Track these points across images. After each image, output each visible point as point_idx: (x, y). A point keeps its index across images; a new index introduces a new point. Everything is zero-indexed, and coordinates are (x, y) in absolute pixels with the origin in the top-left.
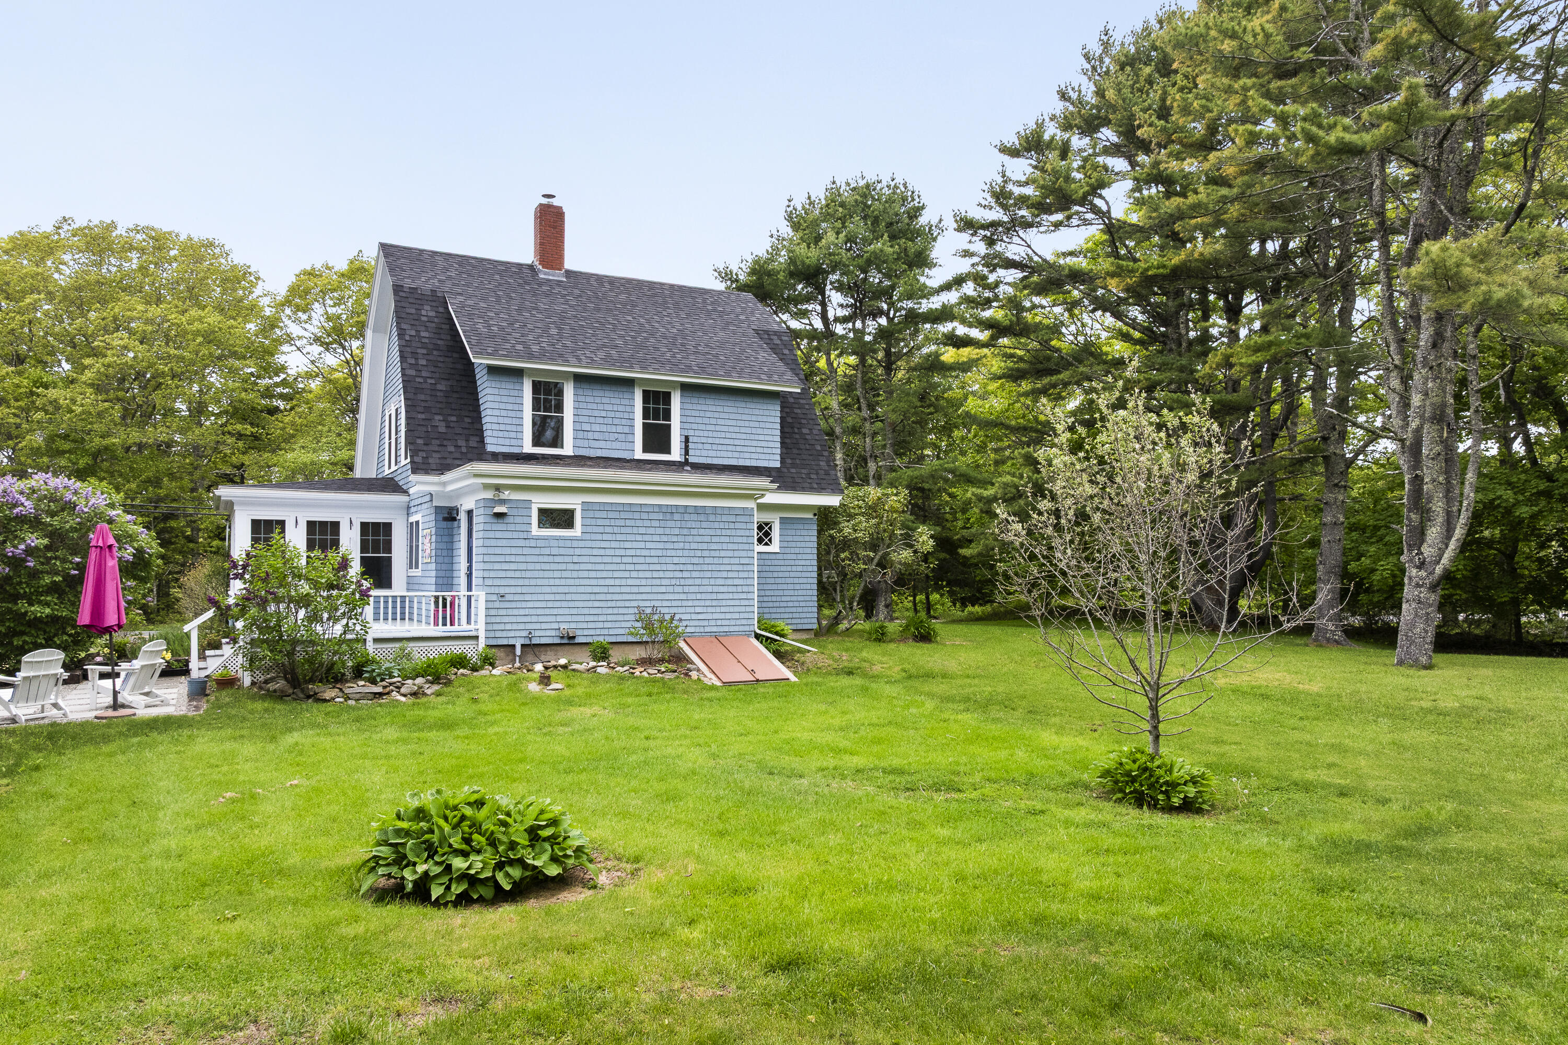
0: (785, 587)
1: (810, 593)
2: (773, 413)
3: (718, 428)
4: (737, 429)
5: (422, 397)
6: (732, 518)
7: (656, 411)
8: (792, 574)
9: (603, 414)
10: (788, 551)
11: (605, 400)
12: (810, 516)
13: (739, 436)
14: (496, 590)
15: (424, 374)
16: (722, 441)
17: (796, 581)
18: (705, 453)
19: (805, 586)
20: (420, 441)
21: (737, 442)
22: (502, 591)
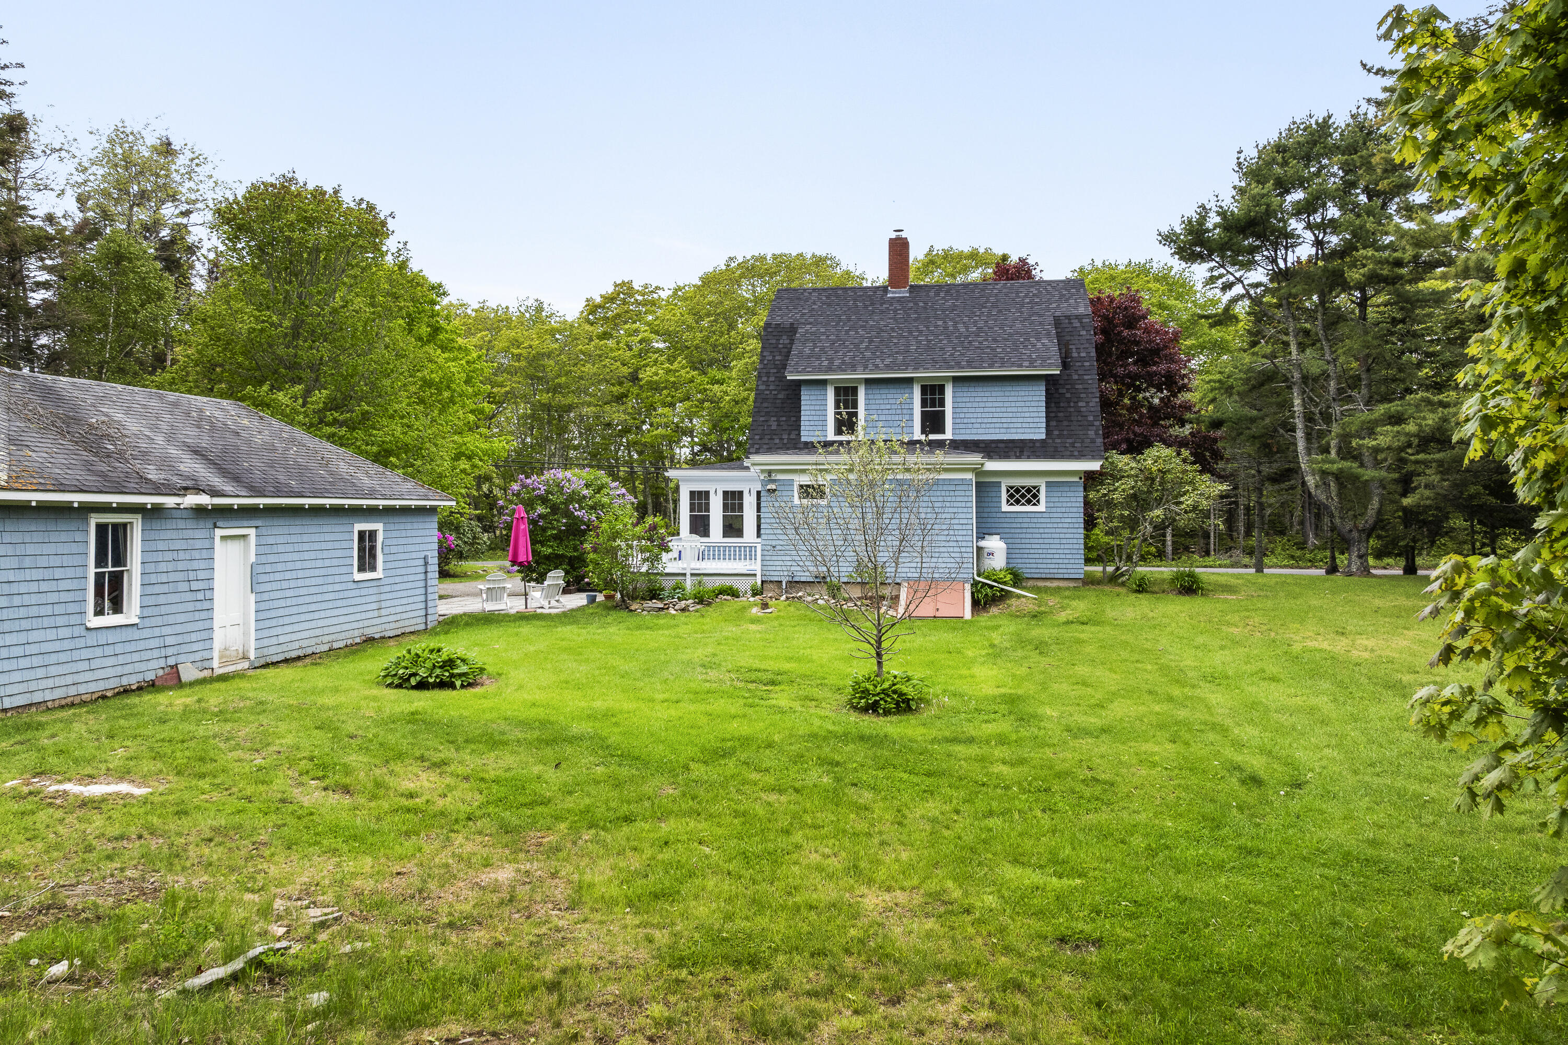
0: (1051, 541)
1: (1077, 546)
2: (1038, 393)
3: (986, 410)
4: (1003, 410)
5: (765, 405)
6: (953, 488)
7: (933, 401)
8: (1058, 530)
9: (888, 407)
10: (1054, 510)
11: (889, 396)
12: (1077, 479)
13: (1005, 415)
14: (770, 543)
15: (771, 387)
16: (990, 420)
17: (1062, 536)
18: (974, 431)
19: (1071, 541)
20: (757, 437)
21: (1003, 420)
22: (774, 543)
